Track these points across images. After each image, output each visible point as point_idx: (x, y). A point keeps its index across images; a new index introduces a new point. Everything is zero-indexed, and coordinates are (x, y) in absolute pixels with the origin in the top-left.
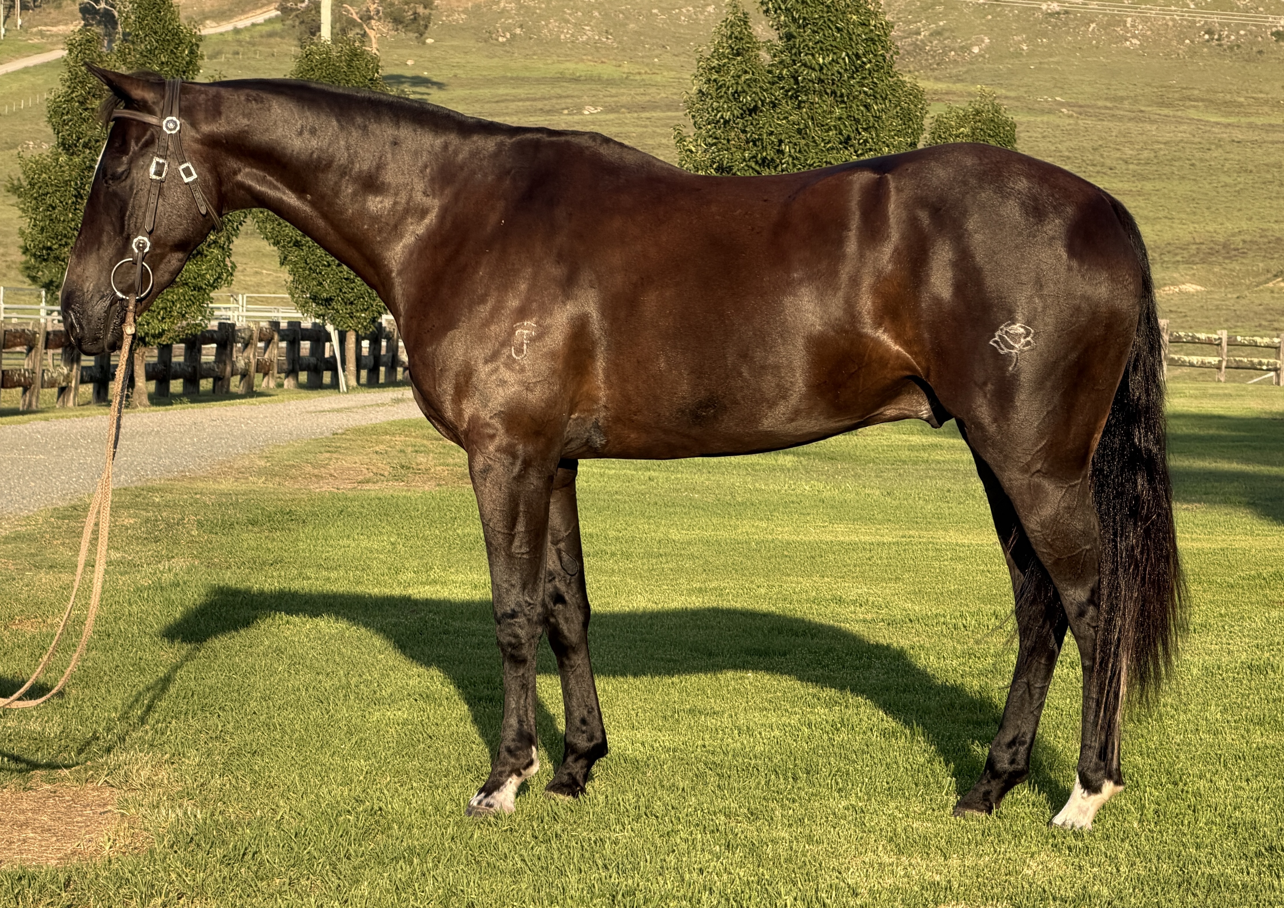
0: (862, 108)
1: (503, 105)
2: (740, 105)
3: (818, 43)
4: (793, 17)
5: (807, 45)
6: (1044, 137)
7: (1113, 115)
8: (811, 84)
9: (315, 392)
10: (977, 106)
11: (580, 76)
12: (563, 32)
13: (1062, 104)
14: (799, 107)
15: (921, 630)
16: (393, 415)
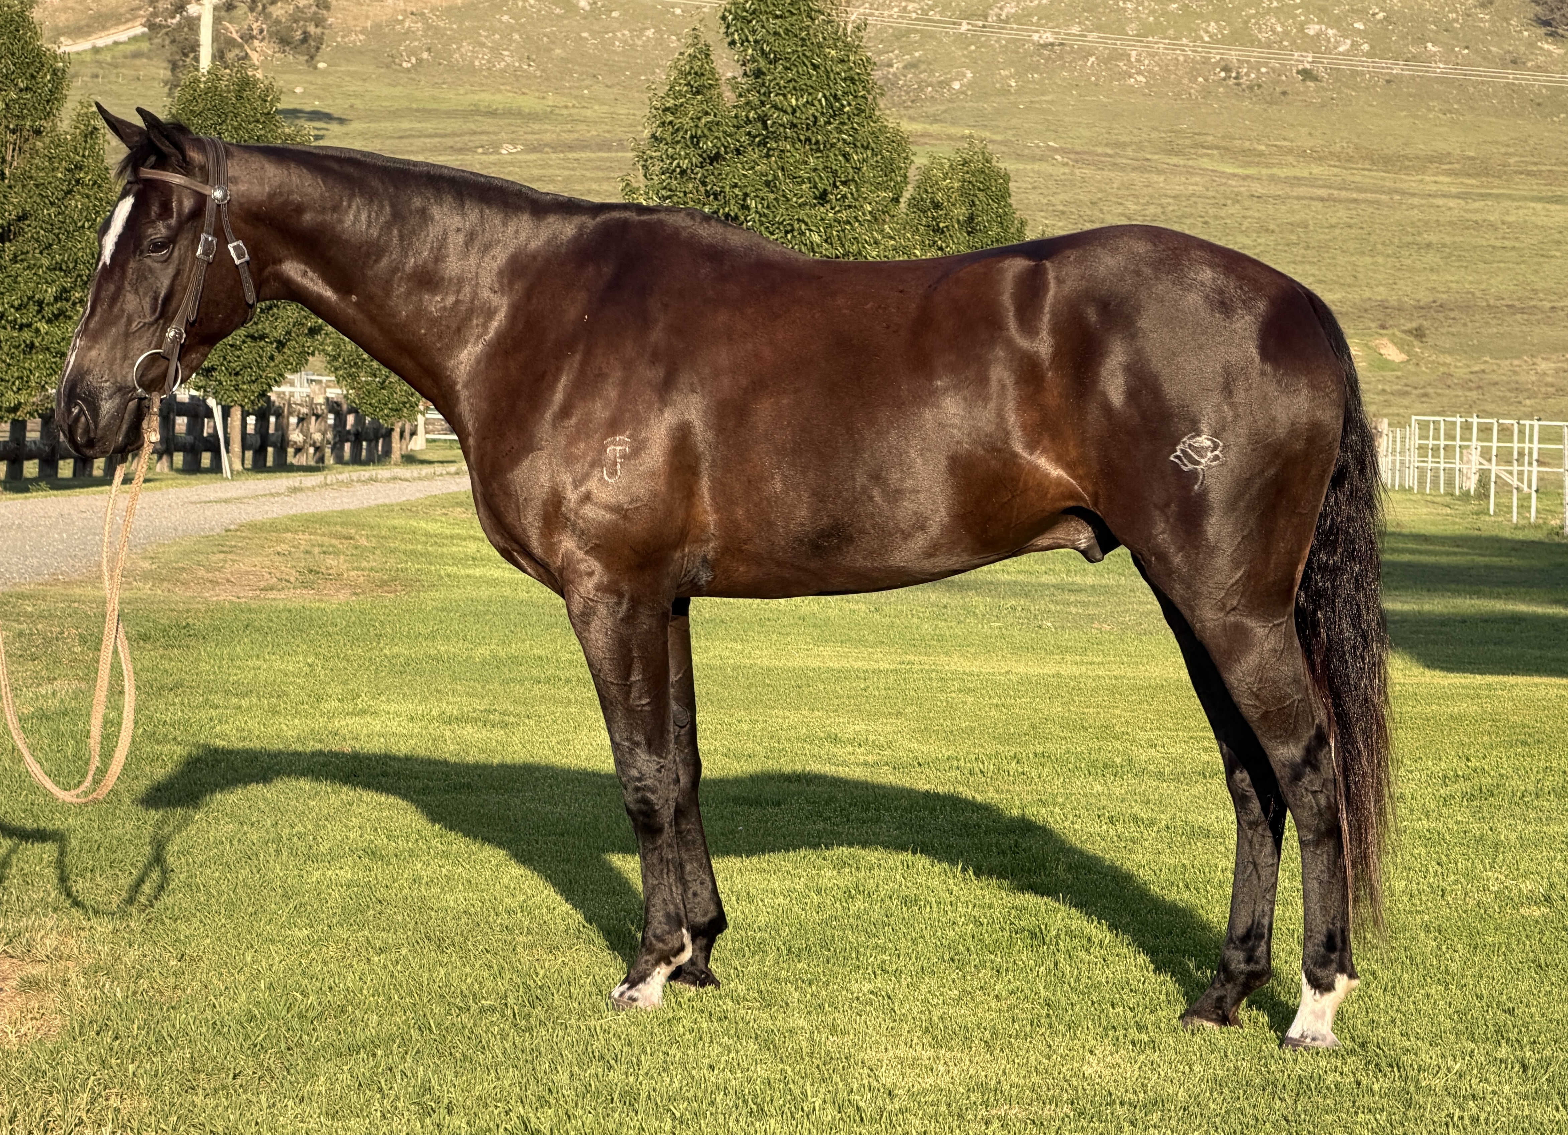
0: (840, 158)
1: (405, 141)
2: (700, 152)
3: (790, 81)
4: (762, 48)
5: (778, 84)
6: (1034, 188)
7: (1115, 164)
8: (782, 129)
9: (193, 477)
10: (964, 155)
11: (497, 109)
12: (477, 57)
13: (1055, 150)
14: (768, 156)
15: (932, 776)
16: (291, 508)
